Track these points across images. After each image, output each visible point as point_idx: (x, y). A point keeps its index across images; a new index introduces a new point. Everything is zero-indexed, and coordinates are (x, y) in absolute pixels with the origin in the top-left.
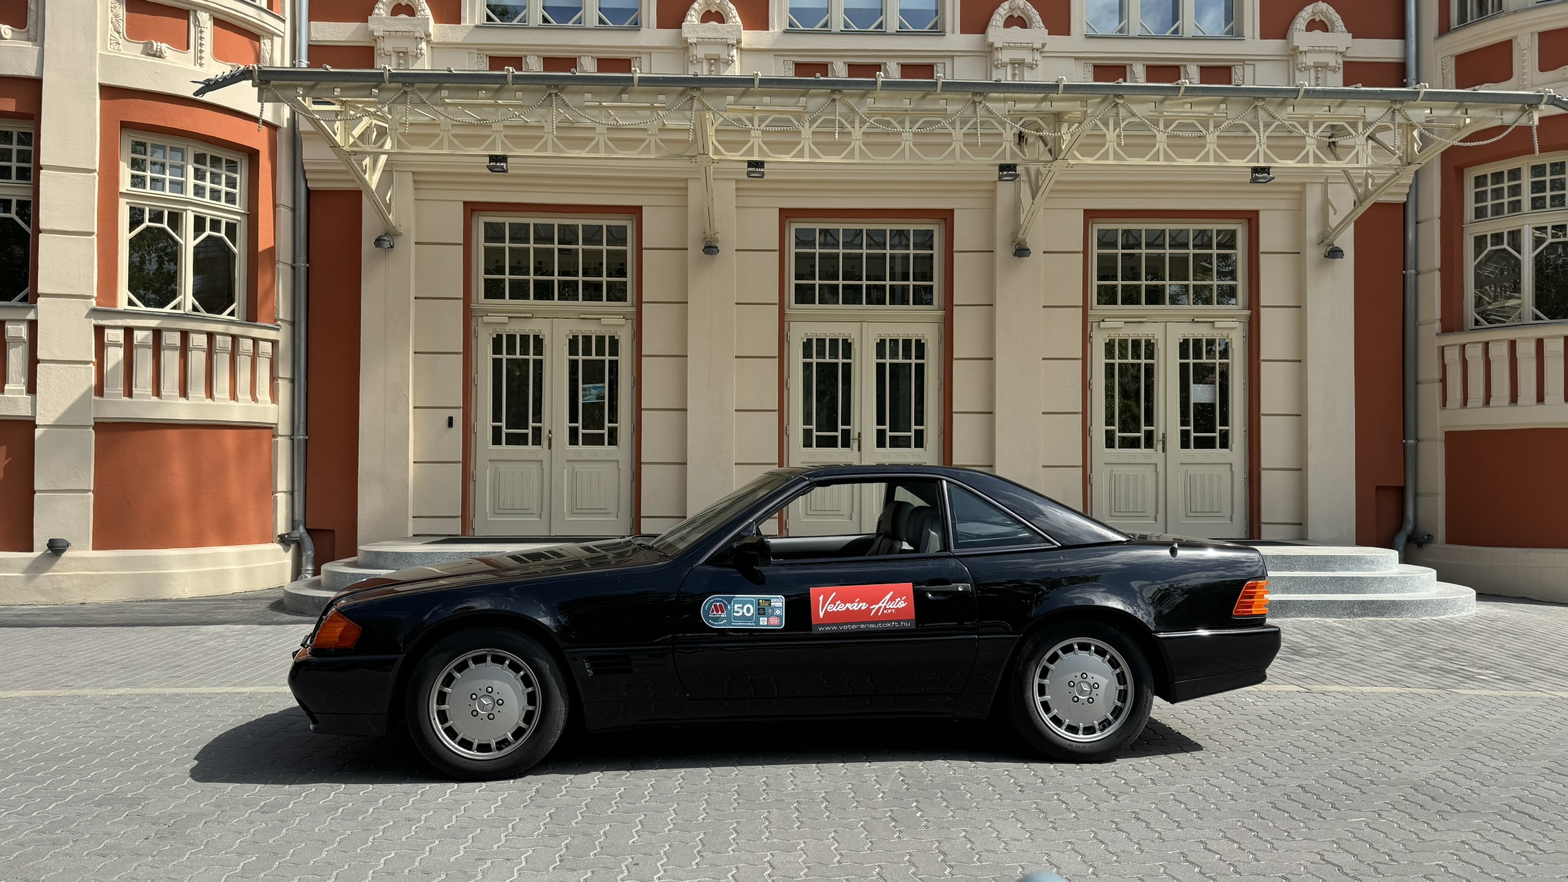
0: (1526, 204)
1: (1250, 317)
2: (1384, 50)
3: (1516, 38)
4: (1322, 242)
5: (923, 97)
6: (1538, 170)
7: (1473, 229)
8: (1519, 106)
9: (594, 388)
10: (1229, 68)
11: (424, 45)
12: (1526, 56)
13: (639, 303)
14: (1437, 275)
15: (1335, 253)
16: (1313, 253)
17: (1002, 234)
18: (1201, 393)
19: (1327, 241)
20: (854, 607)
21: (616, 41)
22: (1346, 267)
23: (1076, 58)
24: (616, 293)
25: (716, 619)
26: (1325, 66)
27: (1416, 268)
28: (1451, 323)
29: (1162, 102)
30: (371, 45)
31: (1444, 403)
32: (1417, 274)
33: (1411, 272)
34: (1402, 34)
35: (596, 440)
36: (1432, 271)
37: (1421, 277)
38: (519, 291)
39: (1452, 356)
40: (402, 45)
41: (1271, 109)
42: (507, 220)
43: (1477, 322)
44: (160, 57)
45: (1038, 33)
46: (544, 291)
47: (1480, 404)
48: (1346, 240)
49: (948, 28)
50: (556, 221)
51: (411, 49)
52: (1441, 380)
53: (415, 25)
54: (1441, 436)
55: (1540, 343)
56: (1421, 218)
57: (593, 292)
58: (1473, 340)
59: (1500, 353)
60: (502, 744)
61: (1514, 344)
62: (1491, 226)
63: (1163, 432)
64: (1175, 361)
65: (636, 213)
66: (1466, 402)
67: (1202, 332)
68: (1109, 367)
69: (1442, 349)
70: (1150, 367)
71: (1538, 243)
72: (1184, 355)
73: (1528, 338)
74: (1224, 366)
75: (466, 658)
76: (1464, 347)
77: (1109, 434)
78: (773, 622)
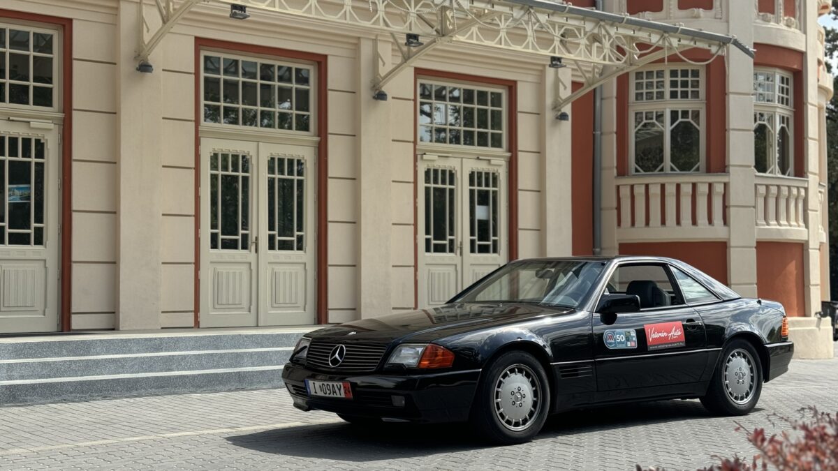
0: (667, 95)
1: (511, 158)
4: (555, 108)
6: (674, 73)
7: (635, 107)
13: (67, 108)
14: (615, 136)
15: (563, 117)
16: (549, 115)
17: (365, 80)
18: (481, 212)
19: (559, 108)
20: (663, 335)
22: (567, 126)
24: (43, 98)
25: (610, 344)
27: (601, 130)
28: (622, 171)
31: (619, 224)
32: (601, 134)
33: (598, 133)
35: (23, 240)
36: (611, 133)
37: (604, 137)
39: (625, 192)
41: (608, 28)
43: (637, 171)
47: (643, 225)
48: (567, 109)
52: (617, 208)
54: (617, 246)
56: (604, 96)
57: (19, 96)
58: (640, 182)
59: (655, 191)
60: (525, 421)
61: (663, 186)
62: (645, 107)
63: (459, 240)
64: (467, 188)
65: (65, 25)
66: (633, 224)
67: (482, 167)
68: (427, 190)
69: (618, 187)
70: (452, 191)
71: (673, 122)
72: (472, 183)
73: (670, 183)
74: (495, 193)
75: (507, 370)
76: (632, 187)
77: (428, 241)
78: (632, 344)
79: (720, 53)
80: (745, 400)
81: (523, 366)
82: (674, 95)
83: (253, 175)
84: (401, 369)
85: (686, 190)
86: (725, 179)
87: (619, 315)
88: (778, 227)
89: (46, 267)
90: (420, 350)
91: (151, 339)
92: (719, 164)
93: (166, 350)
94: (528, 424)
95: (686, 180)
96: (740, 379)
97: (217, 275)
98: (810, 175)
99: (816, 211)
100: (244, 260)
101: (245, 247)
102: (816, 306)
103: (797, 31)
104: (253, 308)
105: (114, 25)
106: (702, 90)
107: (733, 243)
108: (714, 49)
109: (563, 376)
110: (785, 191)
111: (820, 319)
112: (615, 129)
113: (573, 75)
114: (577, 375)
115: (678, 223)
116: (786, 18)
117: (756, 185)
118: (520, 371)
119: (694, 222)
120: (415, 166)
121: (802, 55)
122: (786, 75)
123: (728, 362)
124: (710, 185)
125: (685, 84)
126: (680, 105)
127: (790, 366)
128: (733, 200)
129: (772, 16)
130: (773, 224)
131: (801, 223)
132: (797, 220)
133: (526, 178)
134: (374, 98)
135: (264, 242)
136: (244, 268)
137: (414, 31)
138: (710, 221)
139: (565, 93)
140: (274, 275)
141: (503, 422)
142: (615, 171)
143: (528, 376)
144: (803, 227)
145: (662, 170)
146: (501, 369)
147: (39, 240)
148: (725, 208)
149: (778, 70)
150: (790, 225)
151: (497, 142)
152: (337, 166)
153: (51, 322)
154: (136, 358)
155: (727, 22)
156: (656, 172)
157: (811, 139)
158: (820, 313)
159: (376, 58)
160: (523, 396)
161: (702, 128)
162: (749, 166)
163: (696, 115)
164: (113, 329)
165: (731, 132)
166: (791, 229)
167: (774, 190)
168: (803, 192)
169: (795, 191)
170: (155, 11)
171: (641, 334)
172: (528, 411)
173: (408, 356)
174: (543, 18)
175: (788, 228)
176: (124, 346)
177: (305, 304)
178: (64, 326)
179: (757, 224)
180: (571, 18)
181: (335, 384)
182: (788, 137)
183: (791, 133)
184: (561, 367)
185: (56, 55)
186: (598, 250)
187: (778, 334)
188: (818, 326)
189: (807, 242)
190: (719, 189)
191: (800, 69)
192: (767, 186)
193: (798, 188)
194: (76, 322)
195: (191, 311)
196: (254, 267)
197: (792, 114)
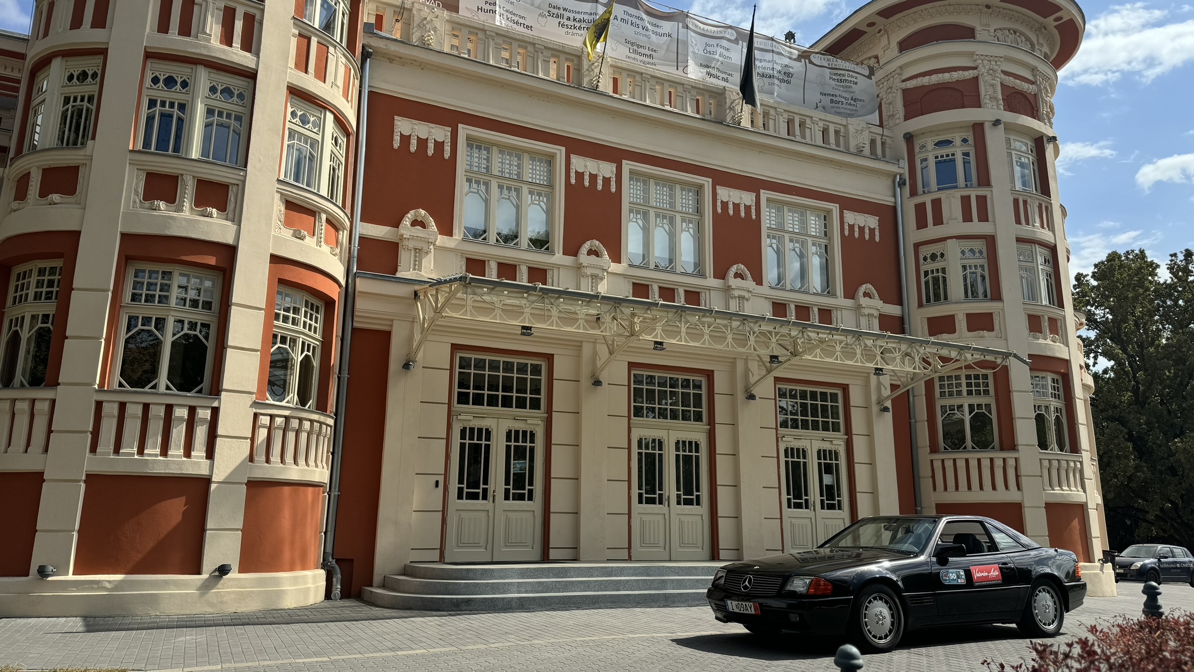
0: (965, 393)
1: (847, 439)
2: (893, 310)
3: (957, 314)
4: (879, 403)
5: (781, 327)
6: (968, 377)
7: (940, 403)
8: (1001, 356)
9: (518, 463)
10: (830, 310)
11: (432, 247)
12: (961, 323)
13: (549, 411)
14: (926, 422)
15: (886, 409)
16: (875, 409)
17: (740, 386)
18: (828, 479)
19: (882, 403)
20: (985, 574)
21: (539, 258)
22: (889, 416)
23: (766, 298)
24: (535, 405)
25: (946, 580)
26: (872, 315)
27: (915, 419)
28: (934, 449)
29: (876, 340)
30: (397, 241)
31: (935, 489)
32: (916, 422)
33: (913, 421)
34: (900, 303)
35: (521, 497)
36: (923, 421)
37: (917, 424)
38: (478, 400)
39: (938, 465)
40: (419, 245)
41: (917, 347)
42: (473, 356)
43: (945, 449)
44: (302, 240)
45: (750, 284)
46: (493, 401)
47: (954, 490)
48: (888, 404)
49: (707, 275)
50: (502, 359)
51: (425, 248)
52: (932, 477)
53: (429, 235)
54: (934, 506)
55: (979, 460)
56: (915, 394)
57: (521, 404)
58: (949, 457)
59: (961, 464)
60: (886, 637)
61: (967, 461)
62: (948, 402)
63: (812, 500)
64: (816, 461)
65: (549, 358)
66: (946, 489)
67: (826, 446)
68: (787, 462)
69: (932, 461)
70: (805, 463)
71: (970, 413)
72: (819, 458)
73: (973, 457)
74: (837, 465)
75: (871, 598)
76: (943, 461)
77: (789, 500)
78: (962, 581)
79: (1004, 363)
80: (1052, 625)
81: (883, 595)
82: (970, 393)
83: (665, 452)
84: (794, 594)
85: (986, 463)
86: (1015, 455)
87: (950, 559)
88: (1061, 492)
89: (534, 516)
90: (808, 581)
91: (605, 568)
92: (1008, 443)
93: (615, 576)
94: (889, 638)
95: (985, 456)
96: (1046, 609)
97: (643, 523)
98: (1083, 452)
99: (1091, 479)
100: (661, 512)
101: (661, 503)
102: (1098, 554)
103: (1062, 345)
104: (667, 547)
105: (579, 357)
106: (991, 388)
107: (1026, 503)
108: (999, 361)
109: (912, 603)
110: (1064, 464)
111: (1102, 565)
112: (926, 419)
113: (890, 379)
114: (923, 603)
115: (981, 488)
116: (1051, 336)
117: (1040, 459)
118: (881, 599)
119: (994, 488)
120: (777, 446)
121: (1067, 362)
122: (1056, 377)
123: (1036, 596)
124: (1004, 460)
125: (977, 385)
126: (975, 400)
127: (1084, 600)
128: (1023, 471)
129: (1040, 335)
130: (1057, 490)
131: (1080, 489)
132: (1076, 486)
133: (860, 454)
134: (747, 398)
135: (673, 500)
136: (661, 518)
137: (775, 354)
138: (1007, 487)
139: (887, 392)
140: (681, 523)
141: (871, 636)
142: (928, 449)
143: (886, 602)
144: (1081, 492)
145: (965, 448)
146: (867, 596)
147: (530, 498)
148: (1017, 477)
149: (1049, 374)
150: (1071, 491)
151: (836, 428)
152: (722, 446)
153: (537, 554)
154: (597, 581)
155: (1006, 340)
156: (960, 450)
157: (1081, 424)
158: (1102, 560)
159: (747, 371)
160: (884, 618)
161: (994, 417)
162: (1034, 446)
163: (988, 406)
164: (575, 560)
165: (1017, 420)
166: (1072, 493)
167: (1055, 463)
168: (1079, 465)
169: (1072, 464)
170: (605, 346)
171: (968, 574)
172: (888, 629)
173: (799, 585)
174: (870, 343)
175: (1070, 492)
176: (589, 572)
177: (703, 545)
178: (545, 559)
179: (1044, 490)
180: (890, 342)
181: (747, 604)
182: (1062, 423)
183: (1064, 420)
184: (910, 596)
185: (543, 377)
186: (919, 508)
187: (1073, 575)
188: (1102, 570)
189: (1086, 503)
190: (1011, 463)
191: (1066, 372)
192: (1050, 461)
193: (1074, 462)
194: (553, 554)
195: (626, 548)
196: (667, 517)
197: (1064, 406)
